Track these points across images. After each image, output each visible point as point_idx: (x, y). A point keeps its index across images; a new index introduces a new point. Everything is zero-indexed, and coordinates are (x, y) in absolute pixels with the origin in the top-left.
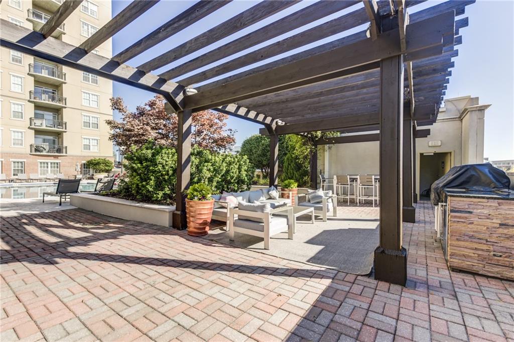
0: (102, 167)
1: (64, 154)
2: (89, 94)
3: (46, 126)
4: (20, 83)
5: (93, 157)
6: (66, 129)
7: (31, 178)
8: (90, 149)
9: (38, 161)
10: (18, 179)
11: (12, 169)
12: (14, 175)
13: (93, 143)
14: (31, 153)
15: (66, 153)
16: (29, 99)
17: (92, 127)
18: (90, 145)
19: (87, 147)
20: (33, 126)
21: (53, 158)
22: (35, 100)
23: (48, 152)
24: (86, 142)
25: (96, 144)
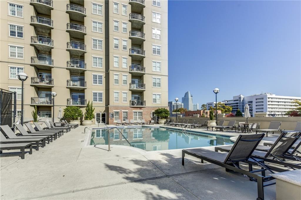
0: (163, 114)
1: (144, 106)
2: (156, 62)
3: (137, 88)
4: (126, 62)
5: (158, 107)
6: (145, 89)
7: (131, 122)
8: (156, 102)
9: (133, 111)
10: (125, 123)
11: (123, 116)
12: (124, 120)
13: (158, 97)
14: (130, 106)
15: (145, 105)
16: (129, 71)
17: (157, 86)
18: (156, 99)
19: (155, 100)
20: (131, 89)
21: (139, 109)
22: (132, 72)
23: (137, 105)
24: (154, 97)
25: (159, 98)
